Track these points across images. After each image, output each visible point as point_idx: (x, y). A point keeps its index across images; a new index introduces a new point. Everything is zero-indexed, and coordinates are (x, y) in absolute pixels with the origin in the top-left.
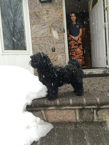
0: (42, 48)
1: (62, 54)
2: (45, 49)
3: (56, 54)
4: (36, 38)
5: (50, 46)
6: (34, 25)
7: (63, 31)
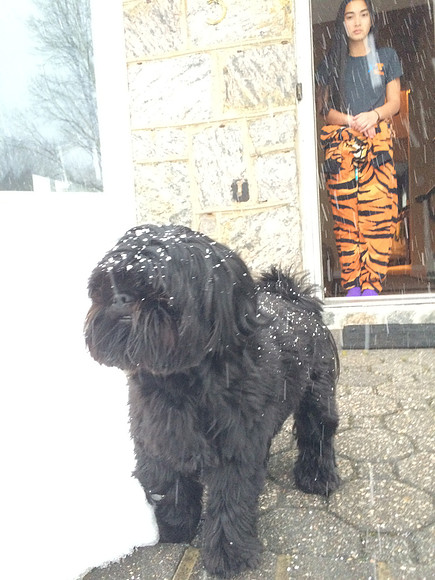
0: (182, 180)
2: (198, 188)
3: (254, 213)
4: (153, 130)
5: (222, 173)
6: (144, 66)
7: (293, 92)
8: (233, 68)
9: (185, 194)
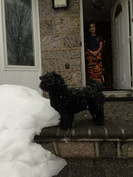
0: (53, 63)
1: (78, 72)
2: (57, 65)
4: (47, 51)
5: (63, 62)
6: (44, 36)
7: (80, 44)
8: (66, 38)
9: (54, 67)
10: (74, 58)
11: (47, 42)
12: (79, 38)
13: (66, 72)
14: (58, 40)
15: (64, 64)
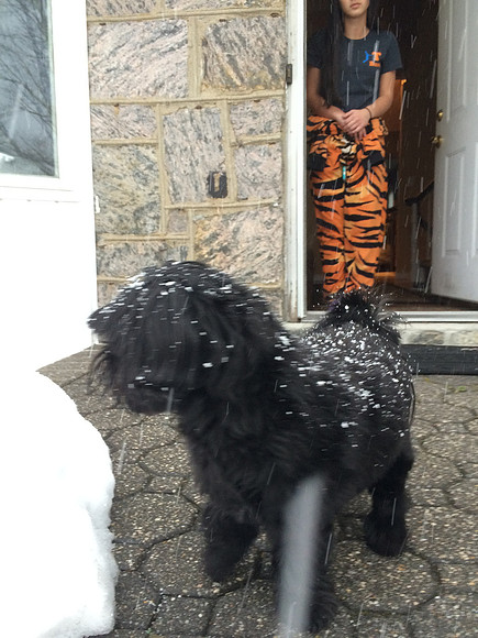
0: (150, 168)
1: (267, 215)
2: (169, 178)
3: (232, 211)
4: (117, 105)
5: (197, 162)
6: (108, 27)
7: (283, 73)
8: (213, 39)
9: (152, 184)
10: (254, 143)
11: (122, 58)
12: (280, 42)
13: (211, 213)
14: (172, 49)
15: (202, 173)
